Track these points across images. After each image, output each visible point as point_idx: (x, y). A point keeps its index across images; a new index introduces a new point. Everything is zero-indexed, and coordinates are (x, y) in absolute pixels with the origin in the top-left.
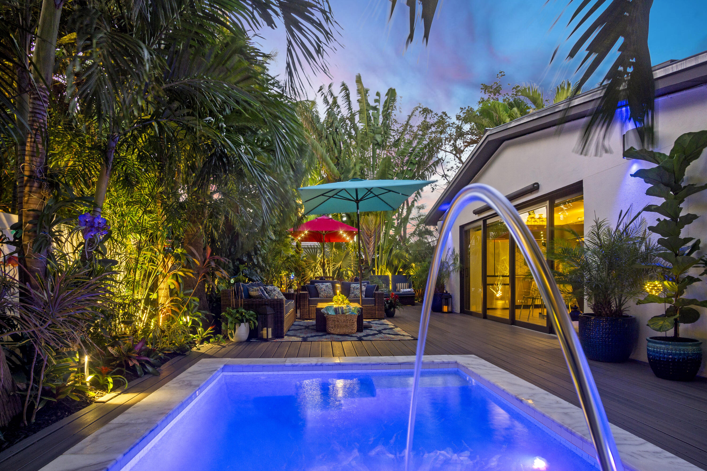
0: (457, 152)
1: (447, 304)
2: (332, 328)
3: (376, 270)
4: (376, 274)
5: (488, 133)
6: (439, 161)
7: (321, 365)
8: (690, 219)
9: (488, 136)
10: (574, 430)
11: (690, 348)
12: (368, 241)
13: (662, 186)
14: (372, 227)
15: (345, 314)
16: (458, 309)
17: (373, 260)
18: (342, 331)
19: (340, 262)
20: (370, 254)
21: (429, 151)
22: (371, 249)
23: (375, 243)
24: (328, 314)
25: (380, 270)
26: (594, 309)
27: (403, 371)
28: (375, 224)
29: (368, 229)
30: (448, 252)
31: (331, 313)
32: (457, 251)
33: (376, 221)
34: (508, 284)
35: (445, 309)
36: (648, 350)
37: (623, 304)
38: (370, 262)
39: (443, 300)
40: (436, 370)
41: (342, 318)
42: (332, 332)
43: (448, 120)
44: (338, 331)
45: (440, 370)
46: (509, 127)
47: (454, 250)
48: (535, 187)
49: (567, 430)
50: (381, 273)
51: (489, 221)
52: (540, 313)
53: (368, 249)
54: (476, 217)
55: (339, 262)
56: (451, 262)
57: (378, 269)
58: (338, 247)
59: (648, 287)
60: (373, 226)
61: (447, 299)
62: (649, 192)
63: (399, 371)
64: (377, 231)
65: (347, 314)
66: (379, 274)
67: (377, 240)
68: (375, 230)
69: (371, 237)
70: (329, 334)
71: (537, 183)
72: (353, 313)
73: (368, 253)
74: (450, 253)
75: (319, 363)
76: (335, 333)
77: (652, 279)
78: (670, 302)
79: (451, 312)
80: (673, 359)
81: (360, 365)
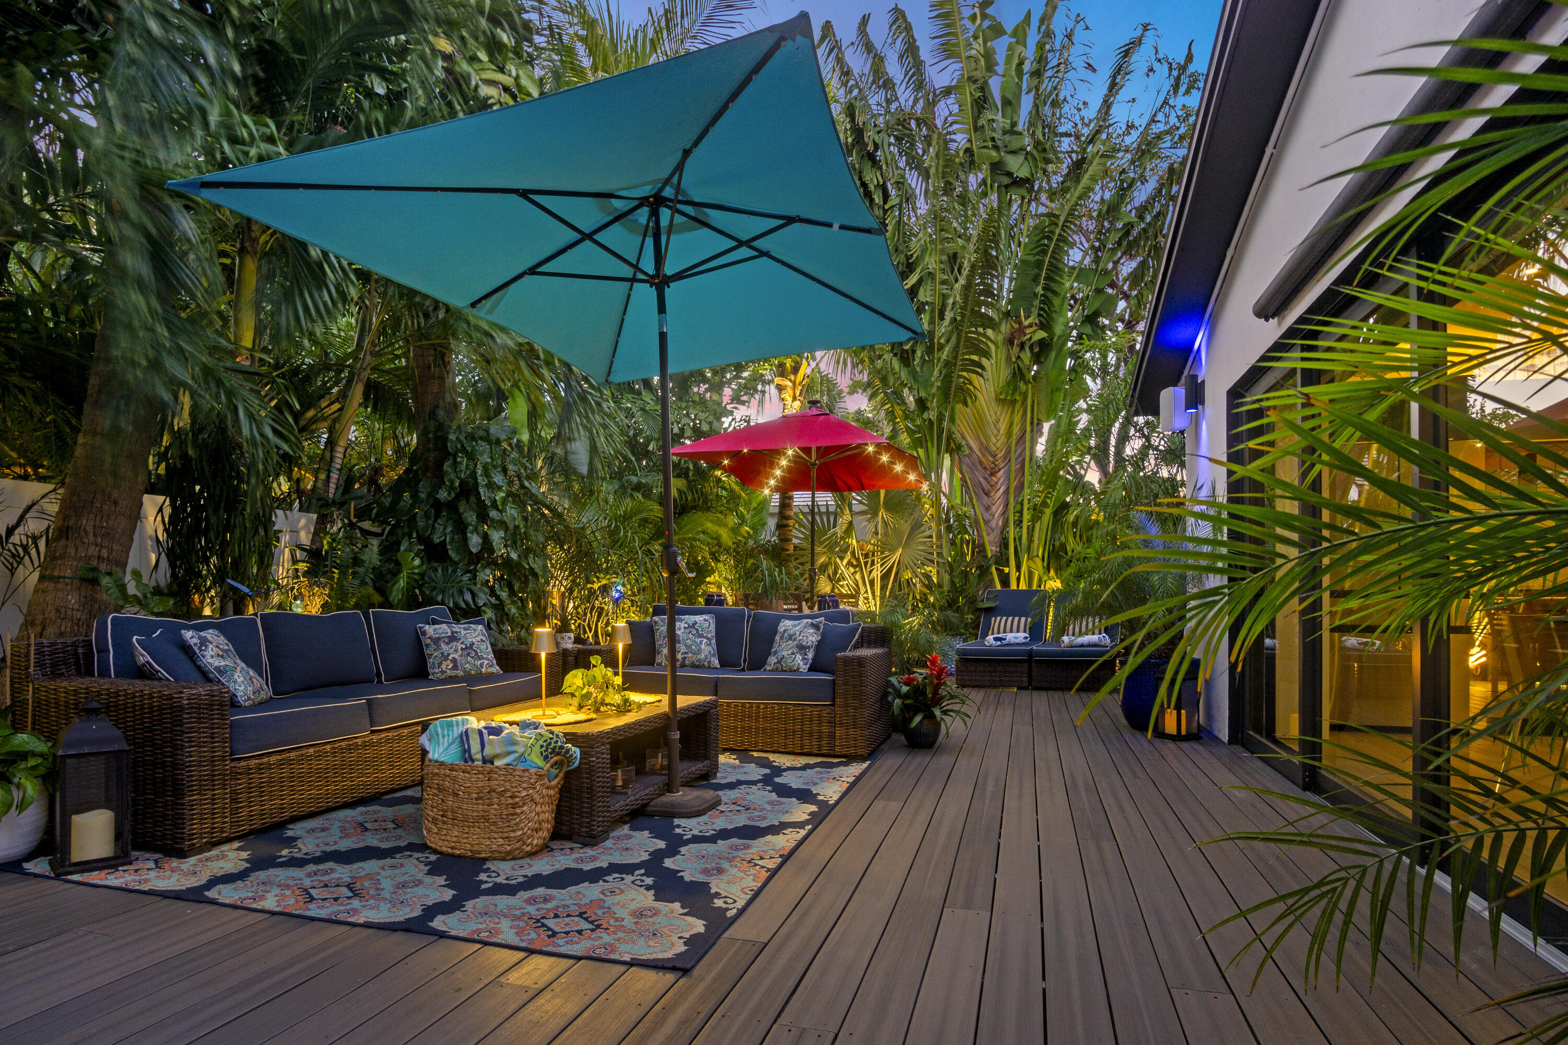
3: (1014, 574)
4: (1014, 586)
12: (986, 486)
14: (998, 443)
15: (490, 761)
17: (1003, 543)
19: (897, 549)
20: (993, 524)
22: (997, 509)
23: (1007, 491)
25: (1024, 573)
29: (985, 448)
39: (1163, 687)
50: (1030, 583)
53: (988, 508)
54: (1274, 334)
57: (1018, 568)
58: (894, 506)
64: (1013, 456)
65: (498, 763)
66: (1023, 586)
68: (1008, 452)
69: (994, 474)
72: (522, 758)
73: (987, 522)
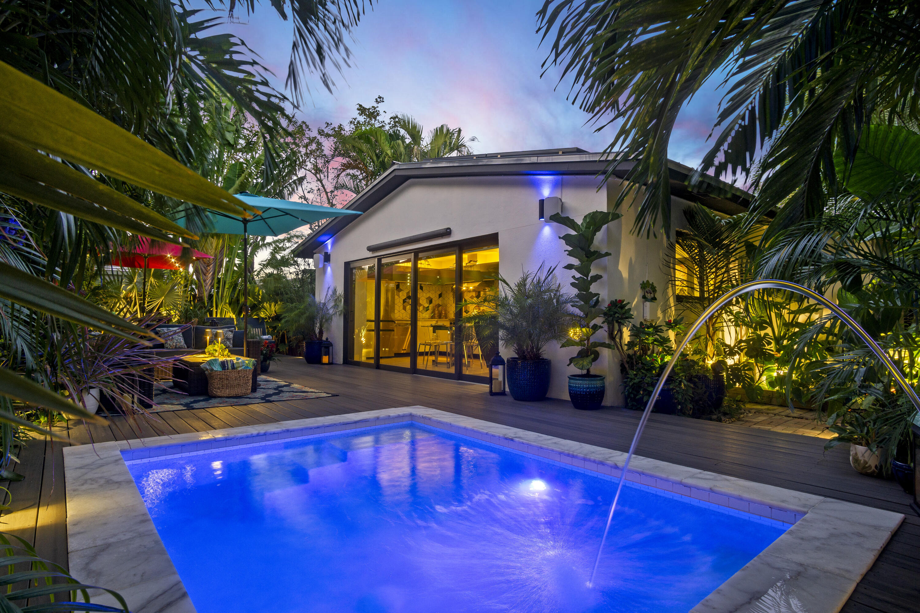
0: (316, 171)
1: (327, 354)
2: (219, 388)
3: (215, 310)
4: (214, 316)
5: (395, 167)
6: (301, 180)
7: (265, 434)
8: (597, 278)
9: (395, 170)
10: (575, 454)
11: (598, 382)
12: (205, 271)
13: (579, 249)
14: (211, 252)
15: (237, 368)
16: (340, 358)
17: (210, 297)
18: (233, 392)
21: (290, 165)
22: (209, 281)
23: (214, 273)
24: (212, 370)
25: (219, 311)
26: (518, 354)
27: (358, 430)
28: (216, 250)
30: (328, 291)
31: (217, 368)
32: (340, 290)
33: (217, 245)
34: (373, 330)
35: (325, 359)
36: (569, 386)
37: (540, 348)
38: (206, 299)
39: (323, 349)
40: (391, 425)
41: (234, 375)
42: (219, 394)
43: (308, 132)
44: (227, 392)
45: (395, 424)
46: (423, 166)
47: (335, 291)
48: (447, 232)
49: (568, 455)
50: (221, 314)
51: (384, 261)
52: (433, 361)
53: (205, 281)
54: (370, 254)
55: (159, 298)
56: (332, 304)
57: (217, 309)
59: (571, 333)
60: (213, 251)
61: (327, 348)
62: (570, 254)
63: (353, 430)
64: (218, 258)
65: (240, 369)
66: (219, 316)
67: (217, 270)
68: (216, 256)
69: (208, 266)
70: (215, 397)
71: (449, 229)
72: (247, 367)
73: (204, 287)
74: (330, 292)
75: (262, 432)
76: (223, 395)
77: (574, 326)
78: (584, 345)
79: (330, 363)
80: (590, 392)
81: (311, 428)
